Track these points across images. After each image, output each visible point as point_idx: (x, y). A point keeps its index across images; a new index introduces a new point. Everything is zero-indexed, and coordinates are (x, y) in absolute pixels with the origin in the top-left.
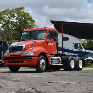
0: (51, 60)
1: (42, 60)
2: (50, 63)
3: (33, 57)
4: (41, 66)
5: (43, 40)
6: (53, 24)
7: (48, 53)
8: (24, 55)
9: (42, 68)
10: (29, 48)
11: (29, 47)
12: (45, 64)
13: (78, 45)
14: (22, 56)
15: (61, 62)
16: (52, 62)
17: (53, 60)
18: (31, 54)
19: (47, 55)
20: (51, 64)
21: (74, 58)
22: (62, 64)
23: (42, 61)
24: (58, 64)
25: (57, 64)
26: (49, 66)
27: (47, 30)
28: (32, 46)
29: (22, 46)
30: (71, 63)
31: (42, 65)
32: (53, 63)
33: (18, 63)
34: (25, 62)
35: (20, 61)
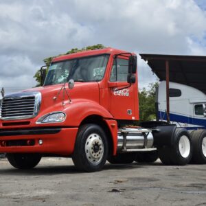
0: (120, 137)
2: (120, 145)
3: (63, 129)
5: (97, 81)
6: (147, 62)
7: (112, 117)
8: (37, 123)
9: (91, 160)
11: (55, 100)
12: (102, 147)
13: (202, 105)
14: (31, 125)
15: (152, 142)
16: (125, 141)
17: (128, 137)
18: (57, 118)
19: (108, 121)
20: (123, 148)
21: (190, 131)
22: (155, 149)
23: (93, 139)
24: (143, 147)
25: (140, 147)
26: (115, 154)
29: (33, 97)
30: (180, 146)
31: (92, 150)
32: (127, 145)
33: (21, 145)
34: (41, 143)
35: (27, 140)
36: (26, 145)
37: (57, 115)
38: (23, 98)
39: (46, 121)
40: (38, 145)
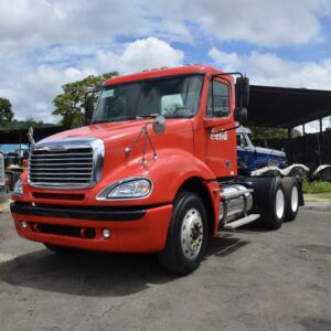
1: (190, 213)
3: (148, 211)
4: (184, 247)
7: (215, 177)
8: (98, 199)
10: (128, 156)
11: (127, 154)
13: (240, 136)
18: (137, 191)
22: (258, 216)
24: (243, 214)
27: (204, 75)
28: (140, 145)
29: (90, 150)
31: (190, 239)
33: (69, 235)
34: (107, 235)
35: (80, 228)
36: (78, 235)
37: (137, 183)
38: (69, 151)
39: (115, 195)
40: (102, 239)
